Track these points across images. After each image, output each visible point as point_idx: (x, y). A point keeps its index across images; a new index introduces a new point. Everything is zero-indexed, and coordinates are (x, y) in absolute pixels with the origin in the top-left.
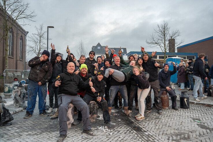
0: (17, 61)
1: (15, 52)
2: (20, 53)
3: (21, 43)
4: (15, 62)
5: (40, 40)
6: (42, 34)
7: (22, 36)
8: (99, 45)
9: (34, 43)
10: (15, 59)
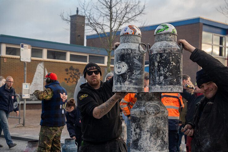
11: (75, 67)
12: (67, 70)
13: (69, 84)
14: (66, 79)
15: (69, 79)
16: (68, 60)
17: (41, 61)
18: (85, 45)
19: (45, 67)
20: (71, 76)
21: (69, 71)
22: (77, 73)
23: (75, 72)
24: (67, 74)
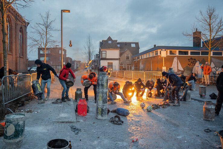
0: (16, 58)
1: (14, 47)
2: (20, 48)
3: (20, 36)
4: (14, 59)
5: (47, 32)
6: (48, 23)
7: (21, 28)
8: (110, 39)
9: (39, 34)
10: (14, 56)
11: (193, 58)
12: (189, 60)
13: (190, 67)
14: (189, 64)
15: (190, 64)
16: (189, 55)
17: (175, 56)
18: (202, 46)
19: (178, 59)
20: (191, 63)
21: (190, 60)
22: (195, 61)
23: (193, 60)
24: (189, 61)
